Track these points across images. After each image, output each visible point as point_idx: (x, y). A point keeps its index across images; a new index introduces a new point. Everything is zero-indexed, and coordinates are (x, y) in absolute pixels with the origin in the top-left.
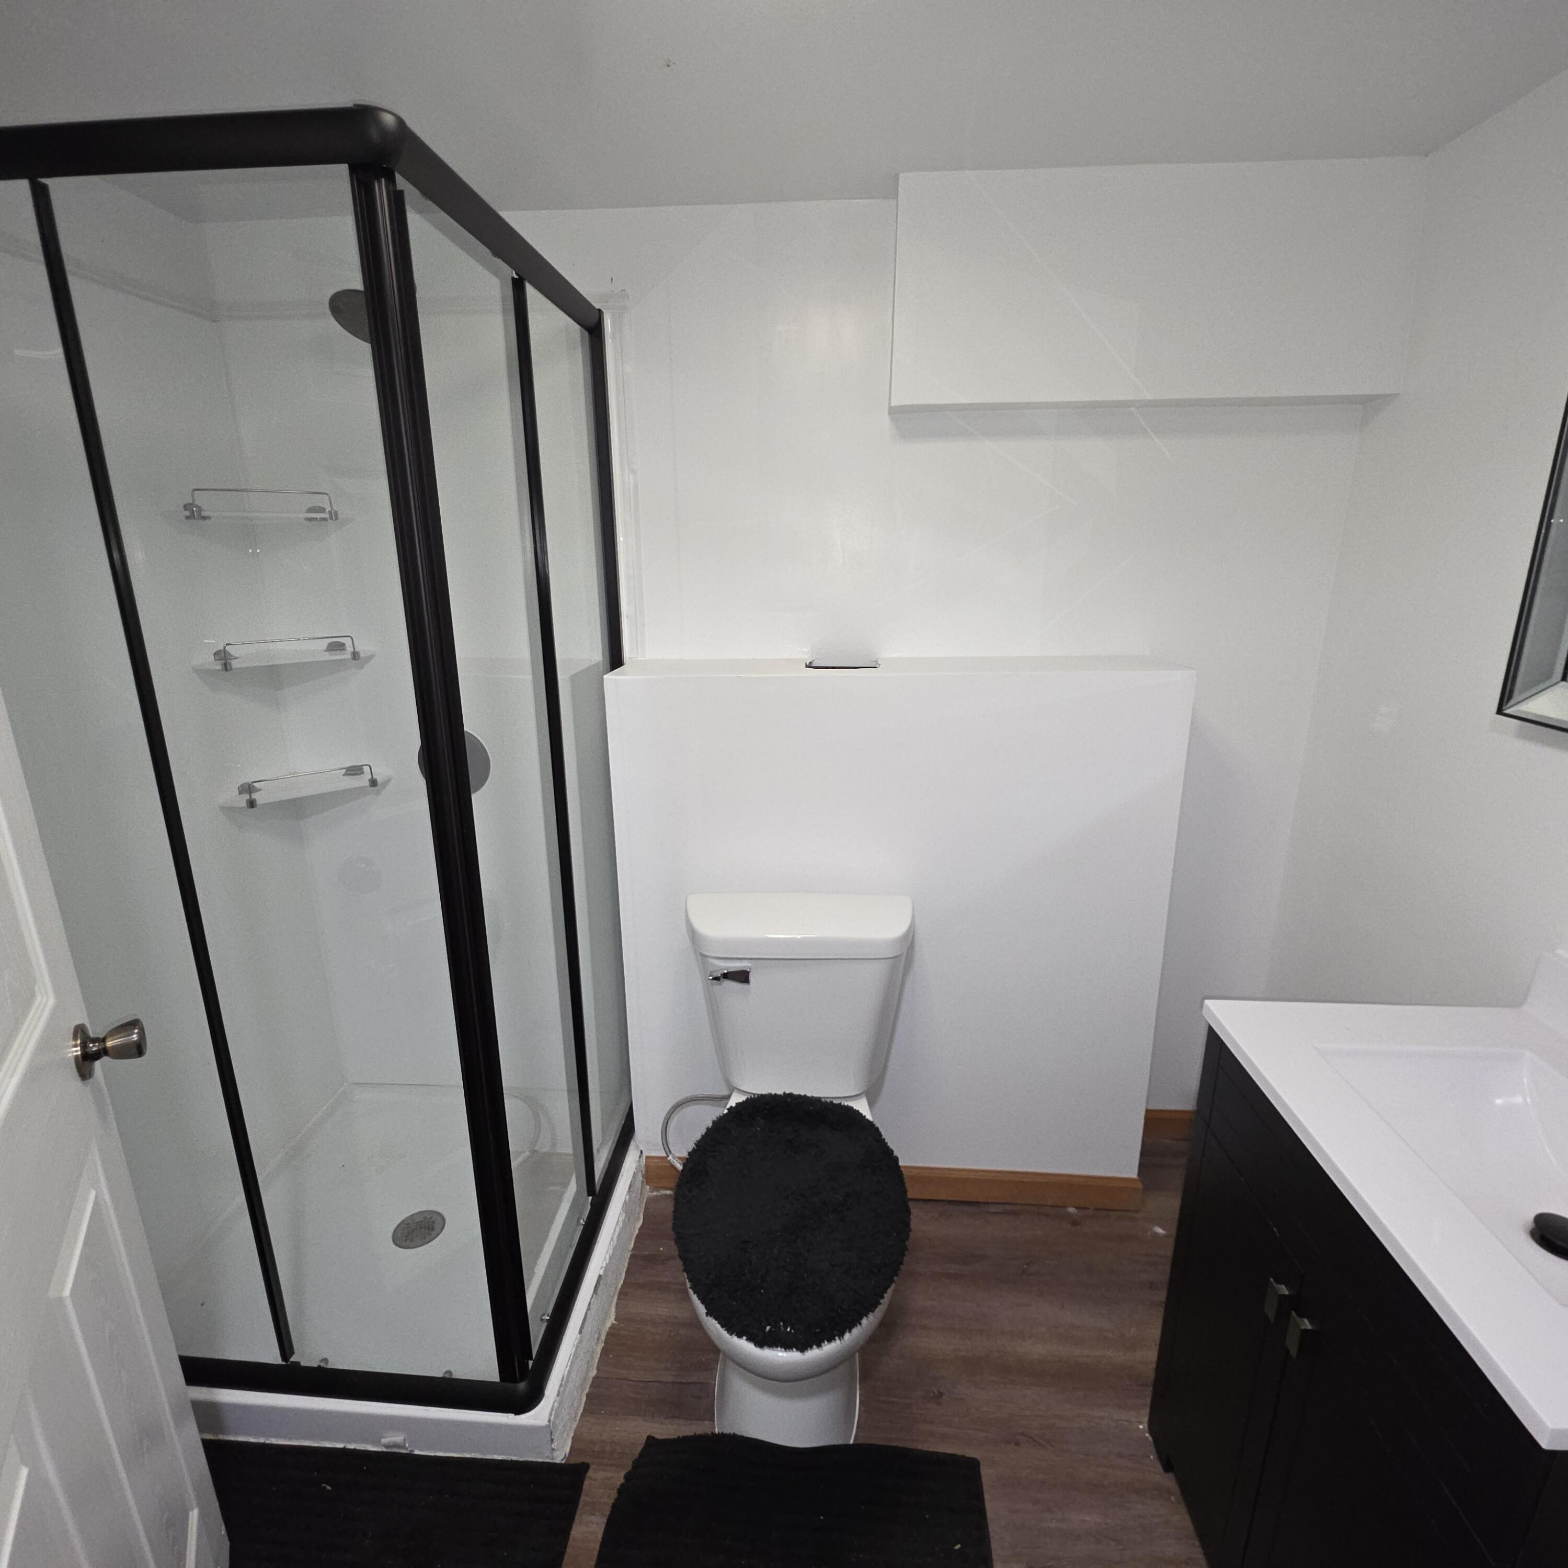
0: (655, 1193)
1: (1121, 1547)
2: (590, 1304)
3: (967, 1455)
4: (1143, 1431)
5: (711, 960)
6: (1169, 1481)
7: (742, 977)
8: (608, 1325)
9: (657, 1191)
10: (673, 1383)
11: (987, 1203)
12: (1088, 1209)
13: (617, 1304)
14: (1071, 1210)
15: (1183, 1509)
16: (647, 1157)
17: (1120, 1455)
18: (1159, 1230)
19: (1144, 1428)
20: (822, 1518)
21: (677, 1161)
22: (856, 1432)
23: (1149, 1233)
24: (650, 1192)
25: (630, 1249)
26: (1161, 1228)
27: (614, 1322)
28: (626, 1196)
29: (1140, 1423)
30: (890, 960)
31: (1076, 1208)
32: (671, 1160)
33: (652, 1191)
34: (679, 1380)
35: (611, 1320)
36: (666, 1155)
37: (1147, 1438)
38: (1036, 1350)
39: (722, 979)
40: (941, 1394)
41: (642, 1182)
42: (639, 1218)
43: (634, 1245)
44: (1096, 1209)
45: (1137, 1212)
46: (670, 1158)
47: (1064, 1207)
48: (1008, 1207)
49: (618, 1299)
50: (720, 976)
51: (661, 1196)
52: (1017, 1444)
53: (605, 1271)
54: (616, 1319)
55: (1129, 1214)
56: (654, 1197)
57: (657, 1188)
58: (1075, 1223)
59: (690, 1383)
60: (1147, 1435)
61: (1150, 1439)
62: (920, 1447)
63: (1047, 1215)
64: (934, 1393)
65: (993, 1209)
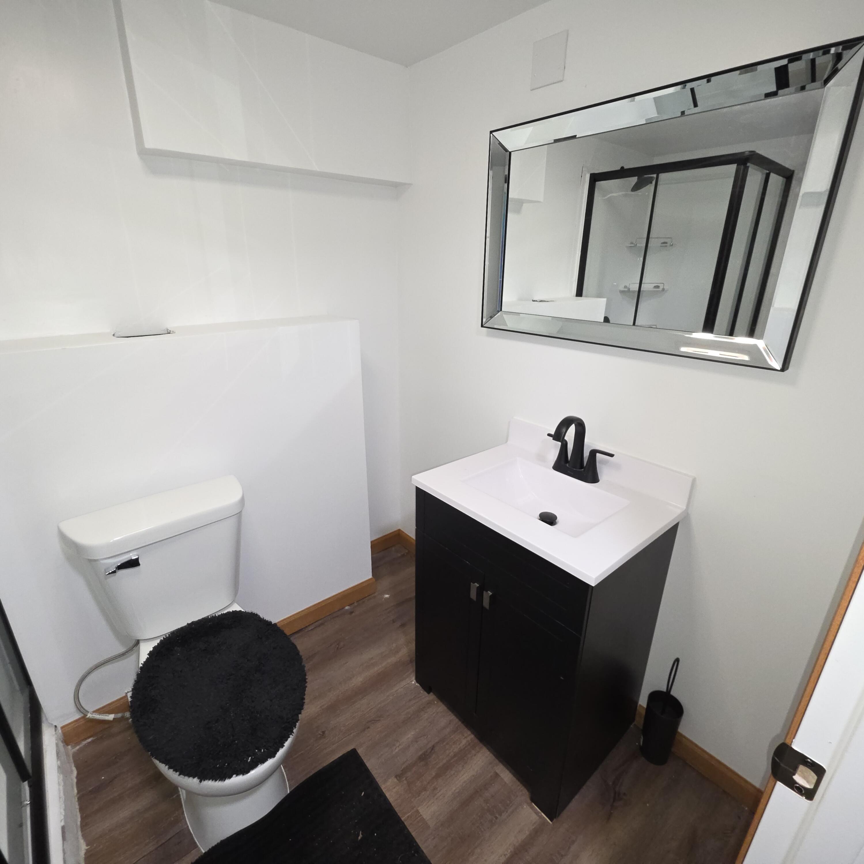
0: (78, 747)
1: (425, 737)
2: (64, 850)
3: (349, 750)
4: (415, 684)
5: (102, 562)
6: (432, 697)
7: (133, 563)
8: (82, 853)
9: (79, 745)
10: (156, 849)
11: (306, 627)
12: (354, 603)
13: (83, 835)
14: (347, 608)
15: (440, 703)
16: (62, 728)
17: (410, 700)
18: (387, 596)
19: (414, 683)
20: (290, 840)
21: (95, 714)
22: (289, 783)
23: (383, 599)
24: (73, 749)
25: (76, 794)
26: (387, 595)
27: (87, 848)
28: (57, 762)
29: (412, 681)
30: (235, 516)
31: (349, 606)
32: (90, 716)
33: (73, 747)
34: (160, 843)
35: (83, 847)
36: (83, 715)
37: (417, 685)
38: (358, 681)
39: (117, 571)
40: (324, 732)
41: (64, 746)
42: (72, 771)
43: (77, 789)
44: (357, 601)
45: (375, 593)
46: (89, 715)
47: (343, 608)
48: (317, 624)
49: (82, 831)
50: (115, 569)
51: (85, 746)
52: (369, 728)
53: (65, 822)
54: (87, 845)
55: (373, 596)
56: (78, 750)
57: (78, 744)
58: (351, 613)
59: (170, 839)
60: (417, 684)
61: (419, 685)
62: (325, 764)
63: (337, 616)
64: (320, 734)
65: (310, 628)
